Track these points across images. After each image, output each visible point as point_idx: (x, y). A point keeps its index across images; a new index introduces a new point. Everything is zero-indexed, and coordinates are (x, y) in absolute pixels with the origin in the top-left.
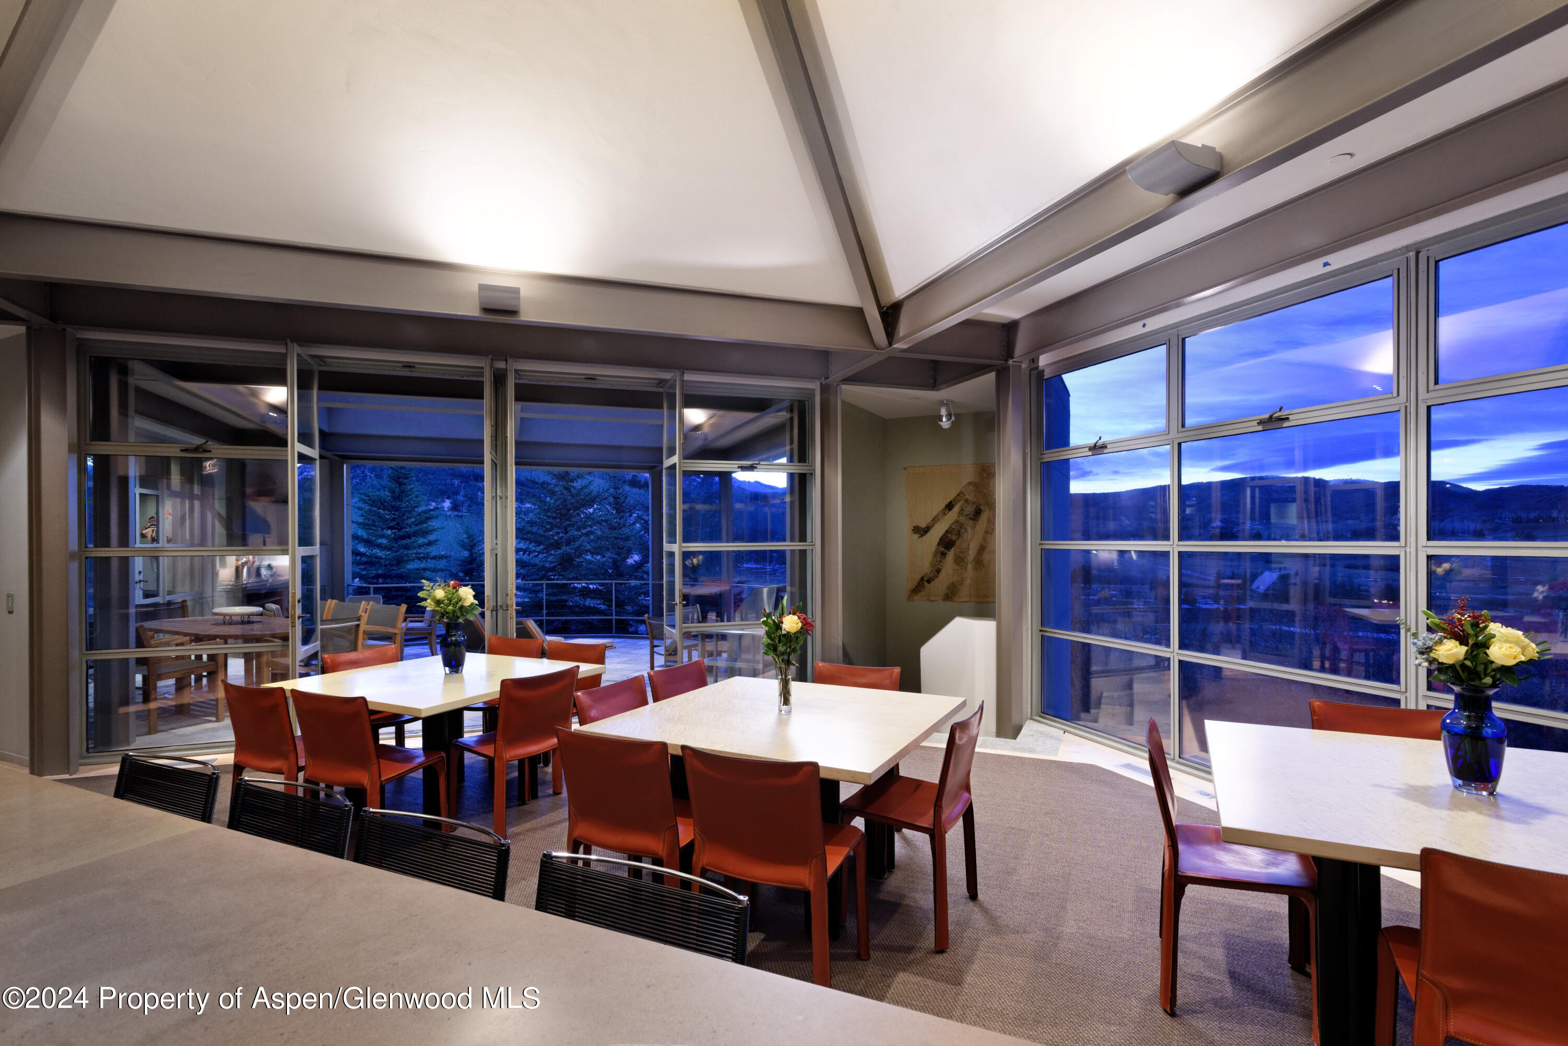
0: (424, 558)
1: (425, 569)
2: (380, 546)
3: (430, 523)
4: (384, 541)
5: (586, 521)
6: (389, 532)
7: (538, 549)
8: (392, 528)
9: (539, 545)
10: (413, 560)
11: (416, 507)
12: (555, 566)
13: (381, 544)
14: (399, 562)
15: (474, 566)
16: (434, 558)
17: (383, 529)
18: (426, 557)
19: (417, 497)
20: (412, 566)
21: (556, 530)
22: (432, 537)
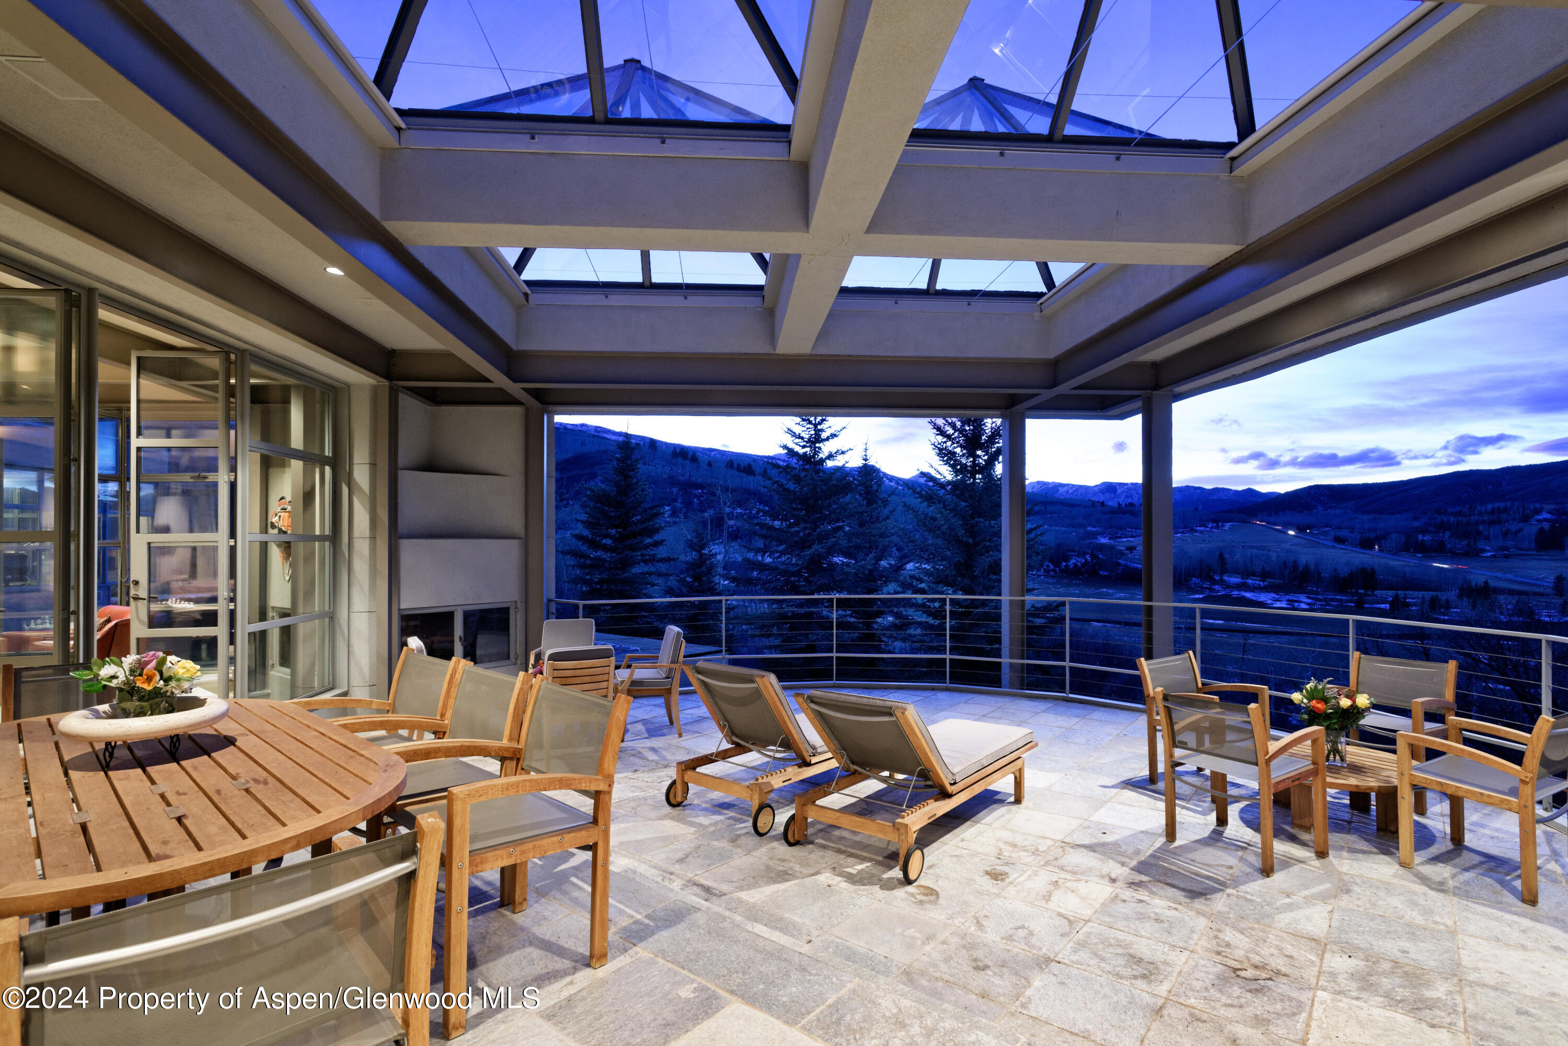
0: (649, 560)
1: (650, 574)
2: (605, 548)
3: (657, 521)
4: (608, 541)
5: (840, 513)
6: (613, 531)
7: (780, 548)
8: (616, 527)
9: (781, 544)
10: (638, 563)
11: (642, 502)
12: (800, 570)
13: (605, 544)
14: (625, 564)
15: (704, 569)
16: (661, 560)
17: (607, 529)
18: (653, 560)
19: (642, 491)
20: (637, 570)
21: (802, 525)
22: (657, 537)
